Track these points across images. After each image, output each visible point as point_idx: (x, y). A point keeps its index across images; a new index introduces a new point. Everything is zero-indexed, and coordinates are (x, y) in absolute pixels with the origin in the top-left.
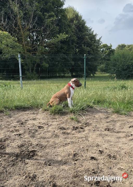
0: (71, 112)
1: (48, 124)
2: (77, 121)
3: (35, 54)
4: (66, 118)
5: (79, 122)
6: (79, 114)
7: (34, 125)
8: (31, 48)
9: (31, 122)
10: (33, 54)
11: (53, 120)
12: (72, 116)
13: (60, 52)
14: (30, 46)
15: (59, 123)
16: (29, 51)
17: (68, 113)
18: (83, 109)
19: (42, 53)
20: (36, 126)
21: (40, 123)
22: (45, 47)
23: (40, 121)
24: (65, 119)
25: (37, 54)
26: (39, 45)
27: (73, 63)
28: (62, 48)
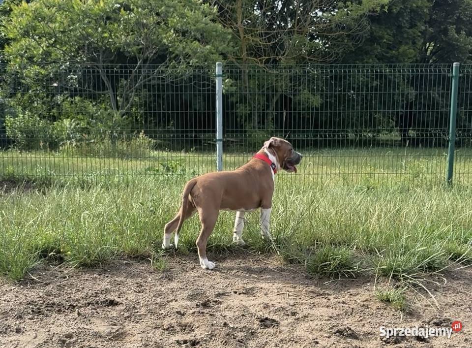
0: (385, 274)
1: (294, 314)
2: (403, 310)
3: (275, 61)
4: (362, 294)
5: (411, 314)
6: (415, 285)
7: (245, 313)
8: (261, 42)
9: (235, 301)
10: (267, 61)
11: (317, 300)
12: (388, 289)
13: (367, 53)
14: (261, 35)
15: (336, 312)
16: (255, 51)
17: (373, 276)
18: (431, 267)
19: (301, 61)
20: (252, 315)
21: (266, 306)
22: (312, 38)
23: (266, 300)
24: (360, 299)
25: (283, 61)
26: (290, 32)
27: (412, 92)
28: (373, 39)
